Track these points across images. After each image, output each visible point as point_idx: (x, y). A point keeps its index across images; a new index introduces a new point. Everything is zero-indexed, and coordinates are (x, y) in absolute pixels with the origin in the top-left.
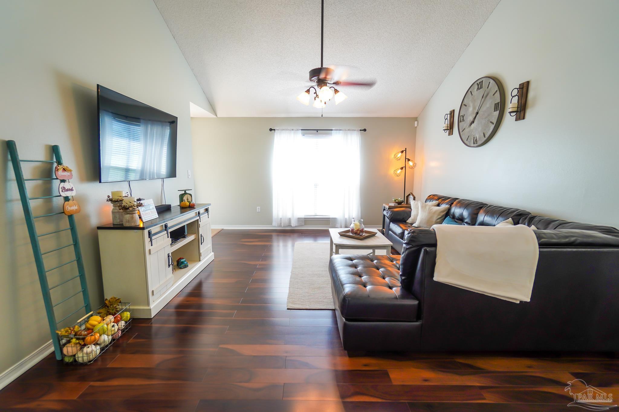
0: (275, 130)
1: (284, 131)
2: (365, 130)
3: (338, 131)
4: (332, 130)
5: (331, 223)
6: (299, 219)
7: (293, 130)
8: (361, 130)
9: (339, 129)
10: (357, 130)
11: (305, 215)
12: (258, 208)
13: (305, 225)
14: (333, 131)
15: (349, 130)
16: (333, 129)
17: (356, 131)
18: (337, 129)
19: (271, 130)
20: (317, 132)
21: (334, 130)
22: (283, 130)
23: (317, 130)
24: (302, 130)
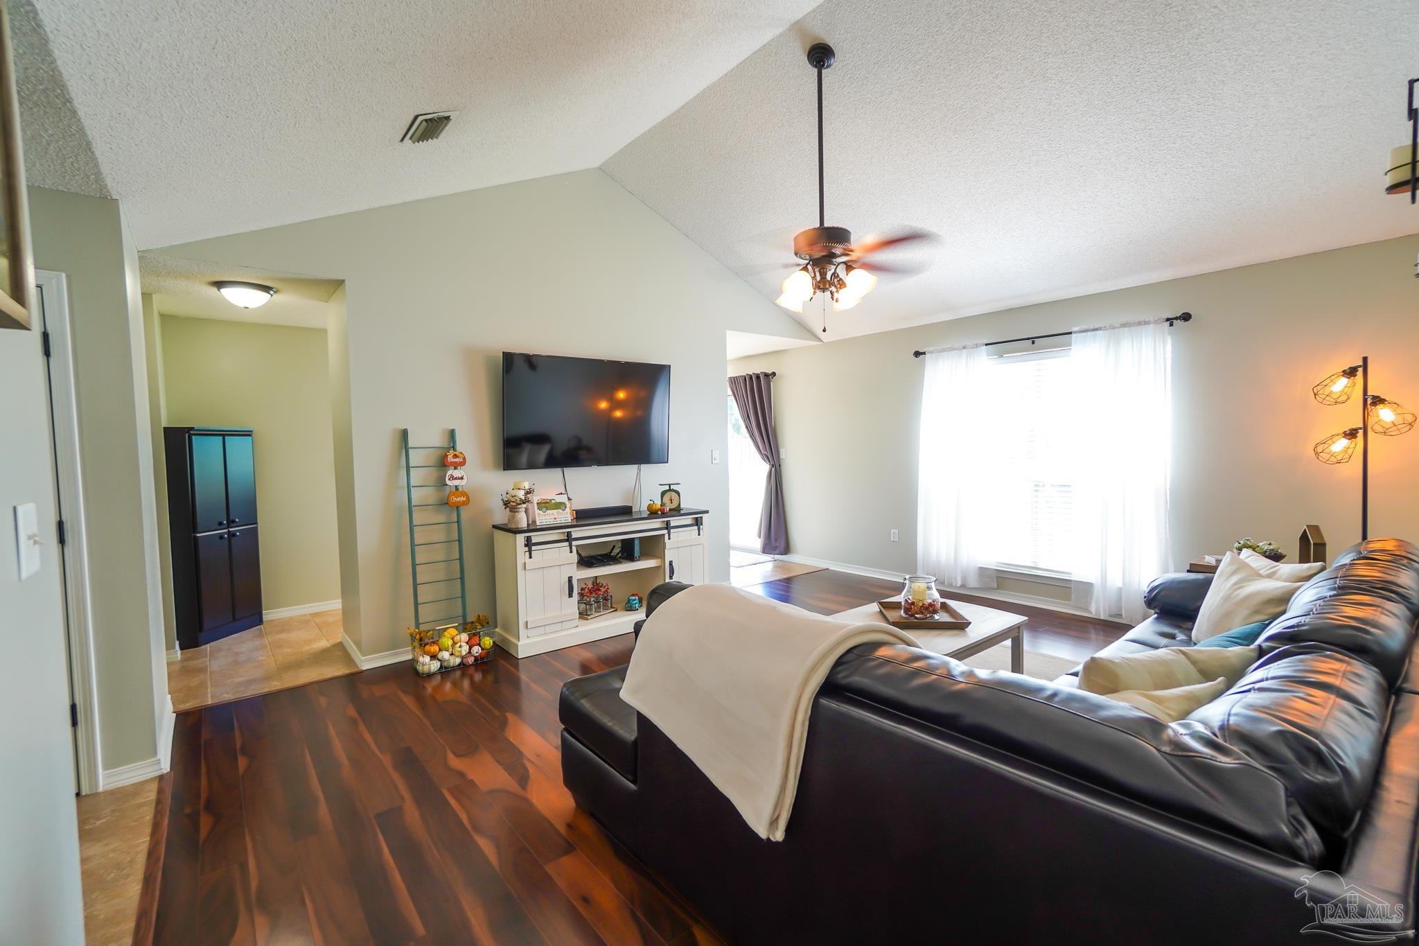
0: (924, 353)
1: (945, 353)
2: (1186, 317)
3: (1089, 333)
4: (1070, 333)
5: (1073, 597)
6: (983, 571)
7: (964, 348)
8: (1171, 321)
9: (1092, 327)
10: (1156, 322)
11: (997, 563)
12: (894, 533)
13: (998, 588)
14: (1073, 335)
15: (1124, 325)
16: (1075, 329)
17: (1151, 326)
18: (1085, 327)
19: (917, 354)
20: (1033, 343)
21: (1075, 332)
22: (943, 350)
23: (1033, 340)
24: (986, 345)
